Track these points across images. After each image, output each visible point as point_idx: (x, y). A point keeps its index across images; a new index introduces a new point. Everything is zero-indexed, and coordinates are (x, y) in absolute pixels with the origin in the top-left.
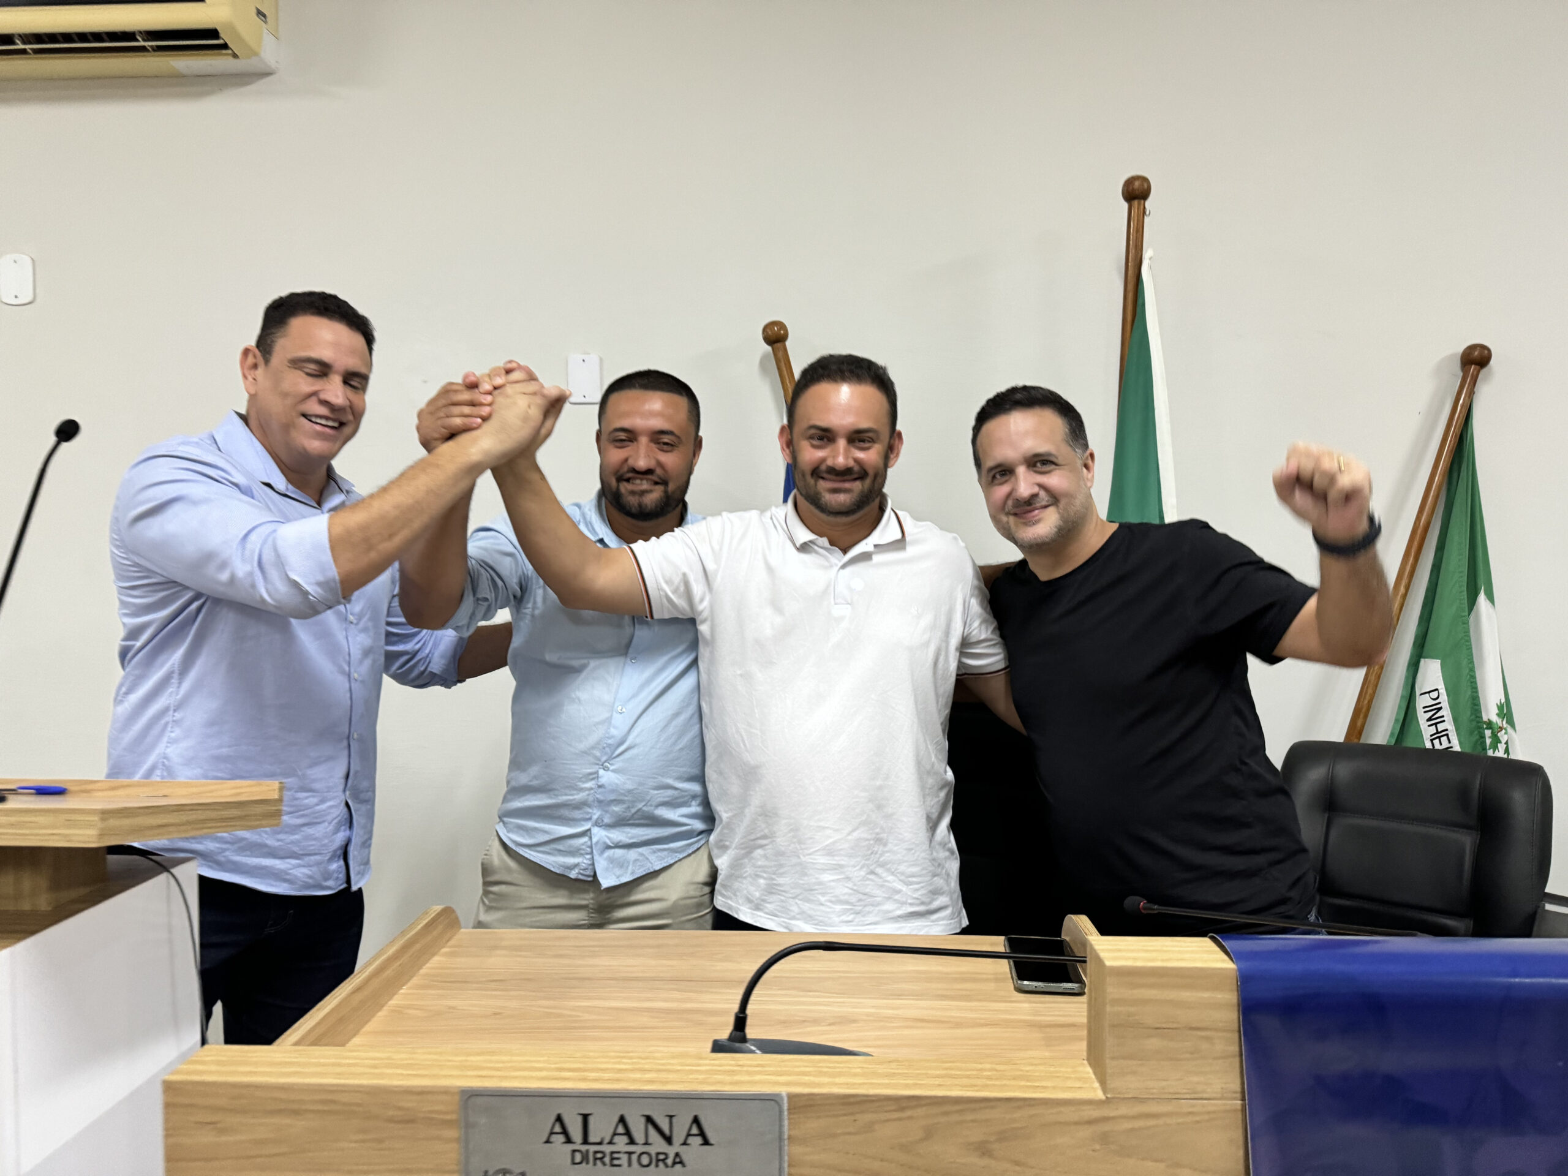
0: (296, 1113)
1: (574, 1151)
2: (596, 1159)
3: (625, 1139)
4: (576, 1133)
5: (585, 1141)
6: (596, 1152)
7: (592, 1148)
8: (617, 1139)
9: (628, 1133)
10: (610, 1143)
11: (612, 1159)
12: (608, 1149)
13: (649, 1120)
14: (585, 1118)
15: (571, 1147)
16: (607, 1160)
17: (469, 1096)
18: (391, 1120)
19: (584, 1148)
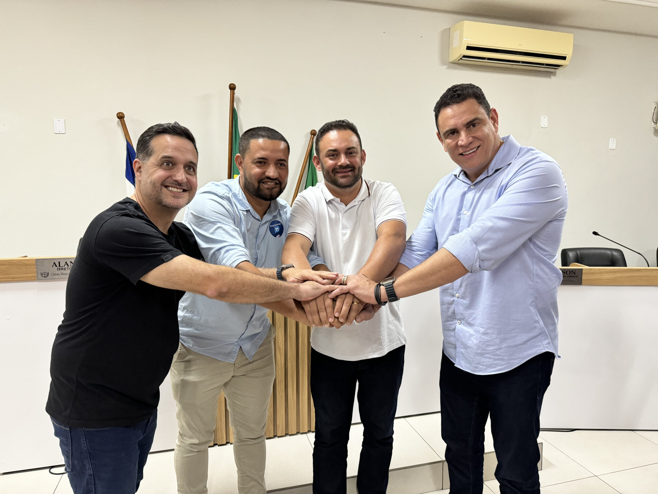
0: (3, 265)
1: (57, 268)
2: (61, 269)
3: (67, 266)
4: (58, 265)
5: (60, 266)
6: (61, 268)
7: (61, 267)
8: (65, 266)
9: (67, 264)
10: (64, 266)
11: (65, 269)
12: (64, 267)
13: (71, 262)
14: (59, 263)
15: (57, 267)
16: (64, 269)
17: (37, 260)
18: (23, 265)
19: (59, 268)
